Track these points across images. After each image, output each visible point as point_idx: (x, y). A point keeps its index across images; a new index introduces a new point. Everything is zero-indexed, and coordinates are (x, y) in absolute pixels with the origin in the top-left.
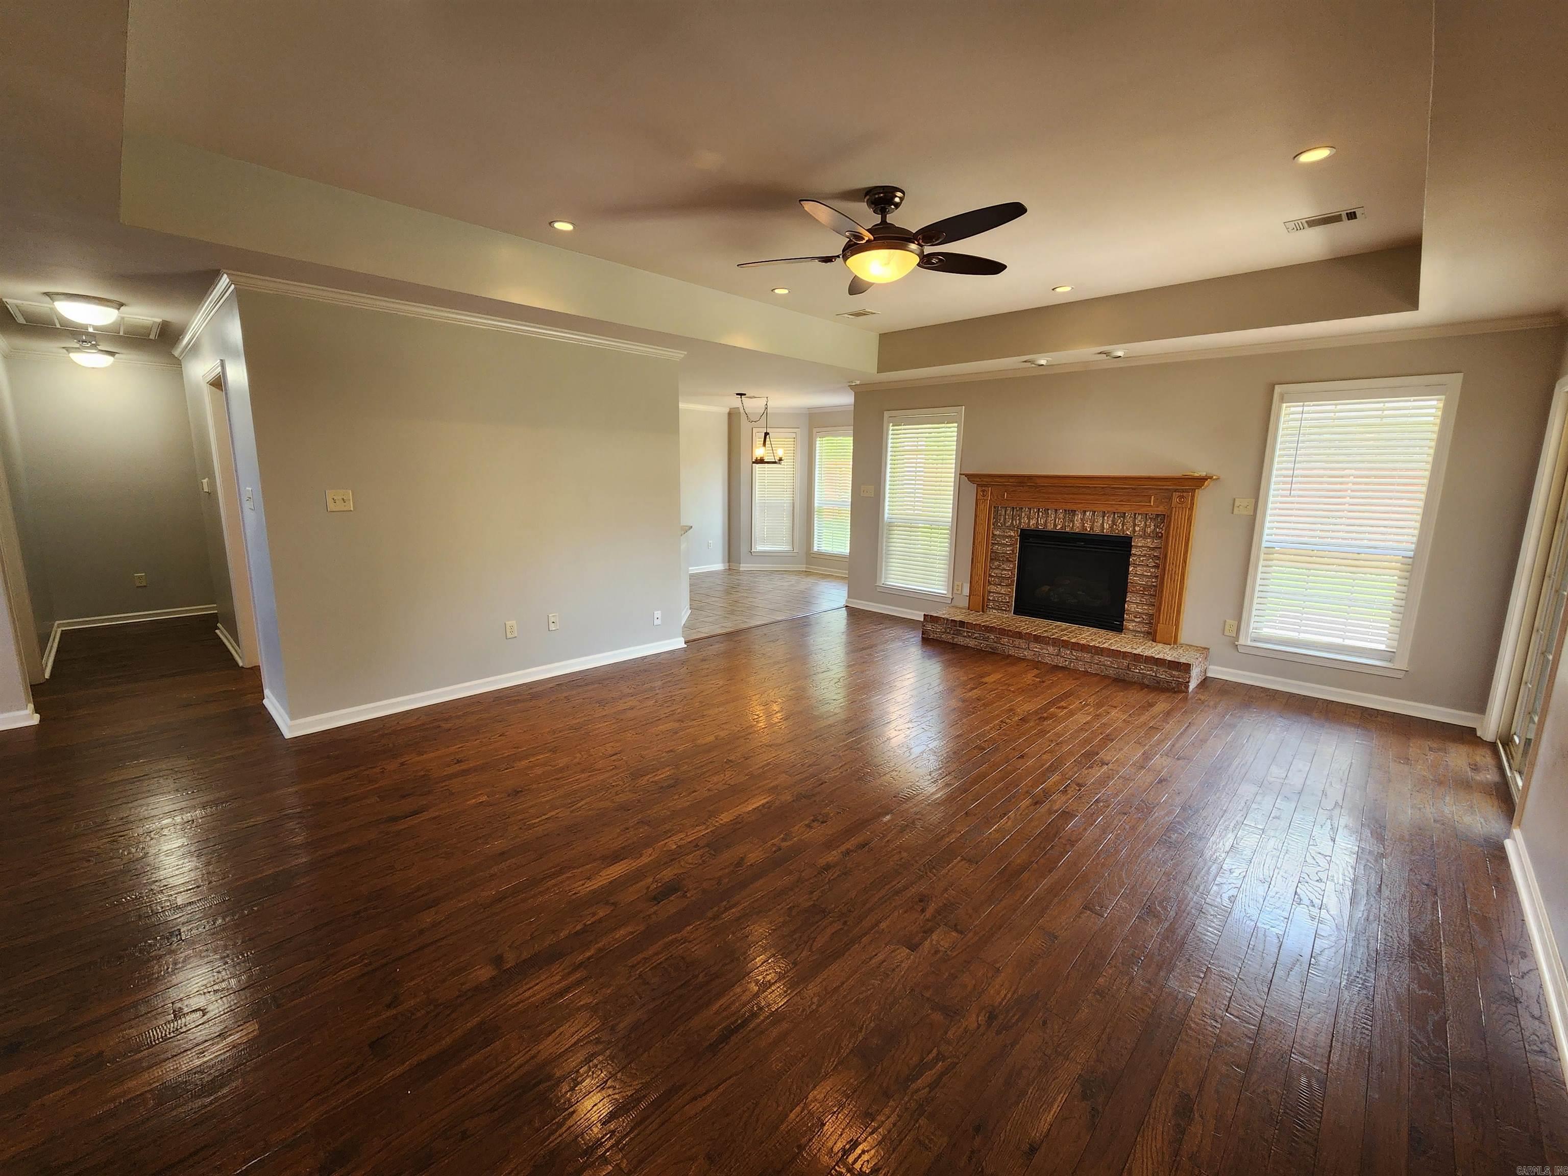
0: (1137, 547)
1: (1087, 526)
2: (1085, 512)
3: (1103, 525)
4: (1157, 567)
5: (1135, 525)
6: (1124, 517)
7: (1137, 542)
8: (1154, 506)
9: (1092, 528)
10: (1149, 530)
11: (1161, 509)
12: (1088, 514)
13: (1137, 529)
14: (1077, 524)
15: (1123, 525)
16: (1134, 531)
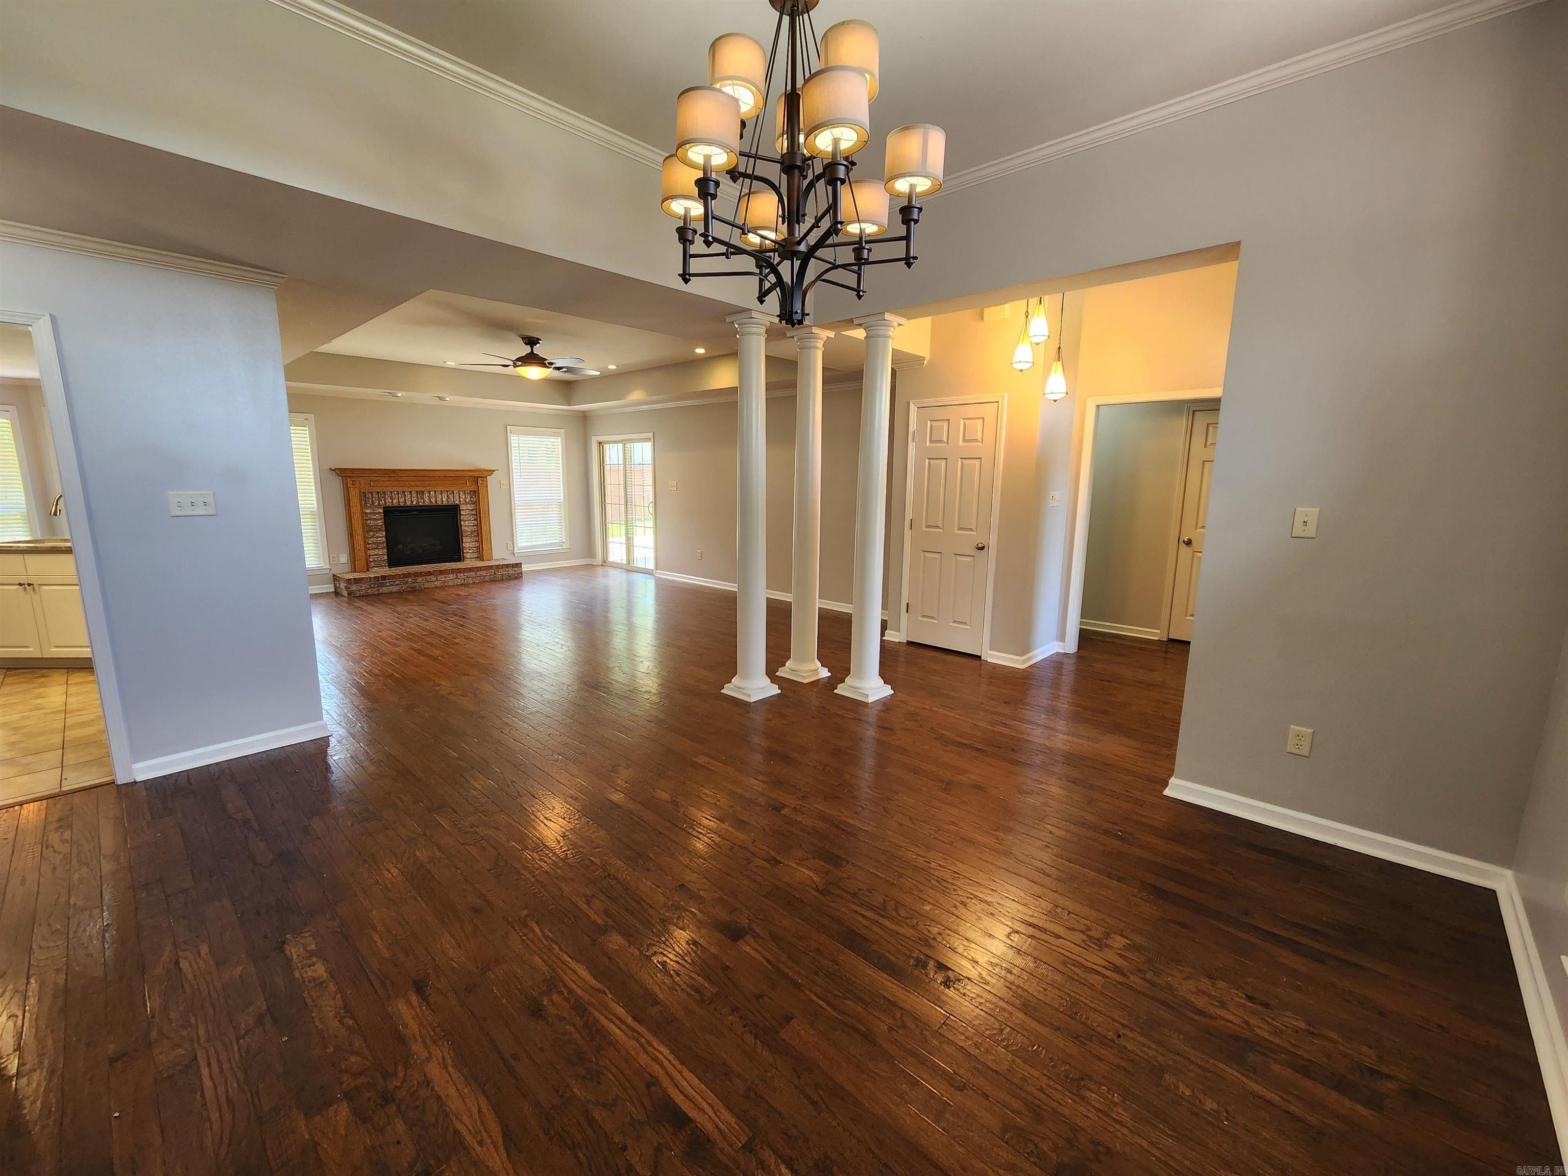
0: (463, 510)
1: (433, 500)
2: (430, 492)
3: (443, 499)
4: (476, 520)
5: (460, 498)
6: (453, 494)
7: (463, 507)
8: (470, 487)
9: (436, 502)
10: (467, 500)
11: (473, 488)
12: (431, 493)
13: (461, 500)
14: (426, 500)
15: (454, 498)
16: (460, 501)
